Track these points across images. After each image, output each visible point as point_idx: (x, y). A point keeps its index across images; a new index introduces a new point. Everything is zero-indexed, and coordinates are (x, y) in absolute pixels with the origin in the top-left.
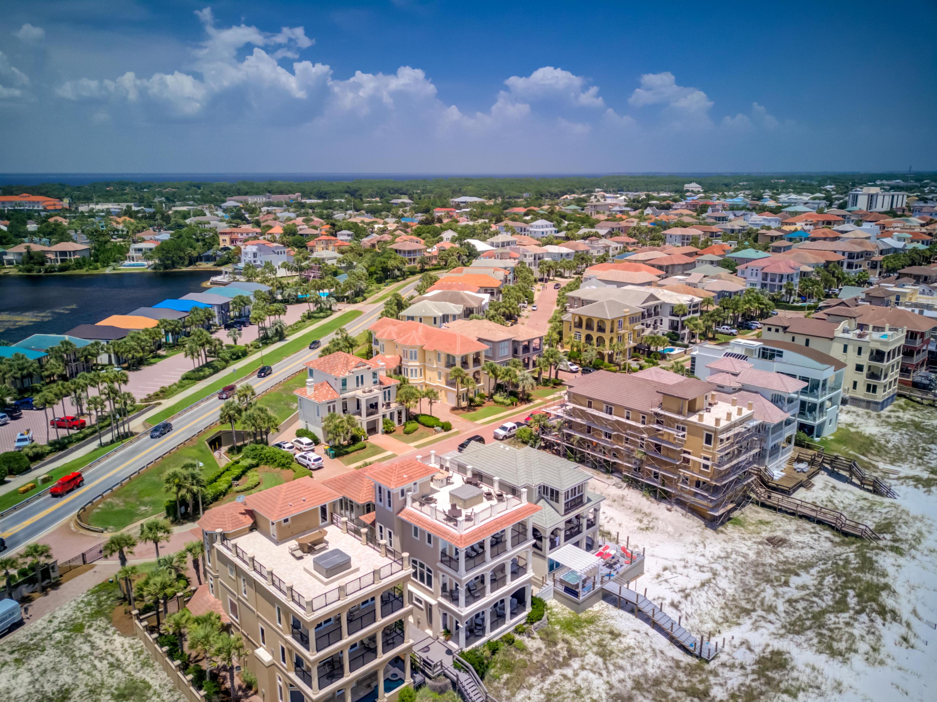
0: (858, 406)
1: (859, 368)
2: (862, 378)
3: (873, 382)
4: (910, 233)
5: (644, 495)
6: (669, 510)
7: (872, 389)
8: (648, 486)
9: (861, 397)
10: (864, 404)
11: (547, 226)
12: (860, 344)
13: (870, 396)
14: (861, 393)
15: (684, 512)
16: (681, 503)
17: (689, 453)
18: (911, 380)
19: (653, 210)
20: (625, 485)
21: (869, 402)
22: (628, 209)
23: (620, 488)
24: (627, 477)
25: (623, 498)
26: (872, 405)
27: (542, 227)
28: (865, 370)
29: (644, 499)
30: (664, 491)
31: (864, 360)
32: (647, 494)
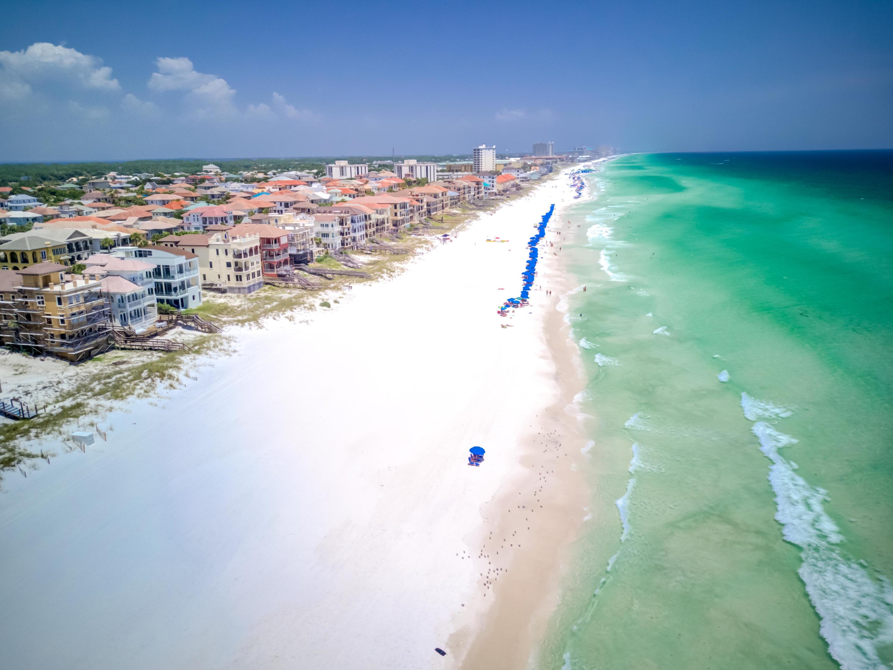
0: (234, 293)
1: (229, 265)
2: (232, 271)
3: (239, 273)
4: (341, 189)
5: (24, 355)
6: (42, 360)
7: (239, 278)
8: (24, 347)
9: (234, 286)
10: (237, 290)
11: (29, 201)
12: (226, 247)
13: (239, 284)
14: (233, 283)
15: (53, 359)
16: (50, 354)
17: (49, 315)
18: (275, 273)
19: (153, 185)
20: (8, 351)
21: (239, 288)
22: (129, 185)
23: (4, 354)
24: (8, 345)
25: (5, 360)
26: (242, 290)
27: (24, 202)
28: (233, 265)
29: (24, 358)
30: (37, 348)
31: (231, 258)
32: (26, 354)
